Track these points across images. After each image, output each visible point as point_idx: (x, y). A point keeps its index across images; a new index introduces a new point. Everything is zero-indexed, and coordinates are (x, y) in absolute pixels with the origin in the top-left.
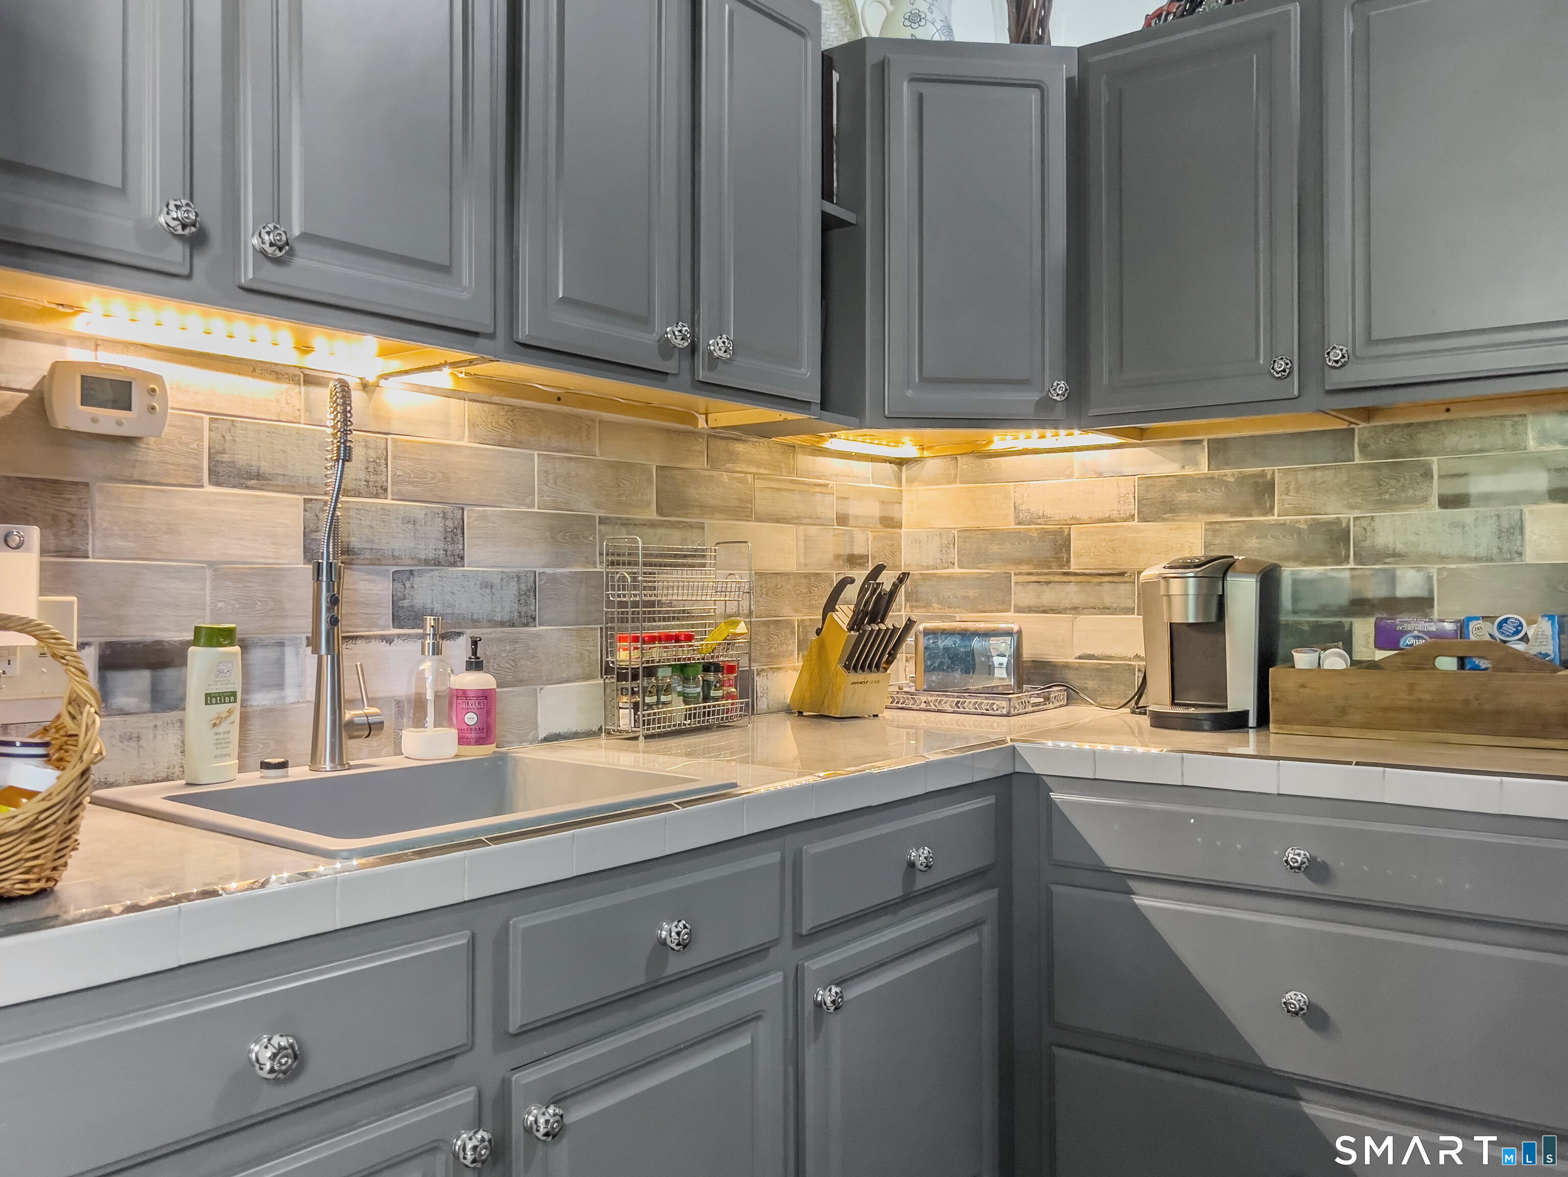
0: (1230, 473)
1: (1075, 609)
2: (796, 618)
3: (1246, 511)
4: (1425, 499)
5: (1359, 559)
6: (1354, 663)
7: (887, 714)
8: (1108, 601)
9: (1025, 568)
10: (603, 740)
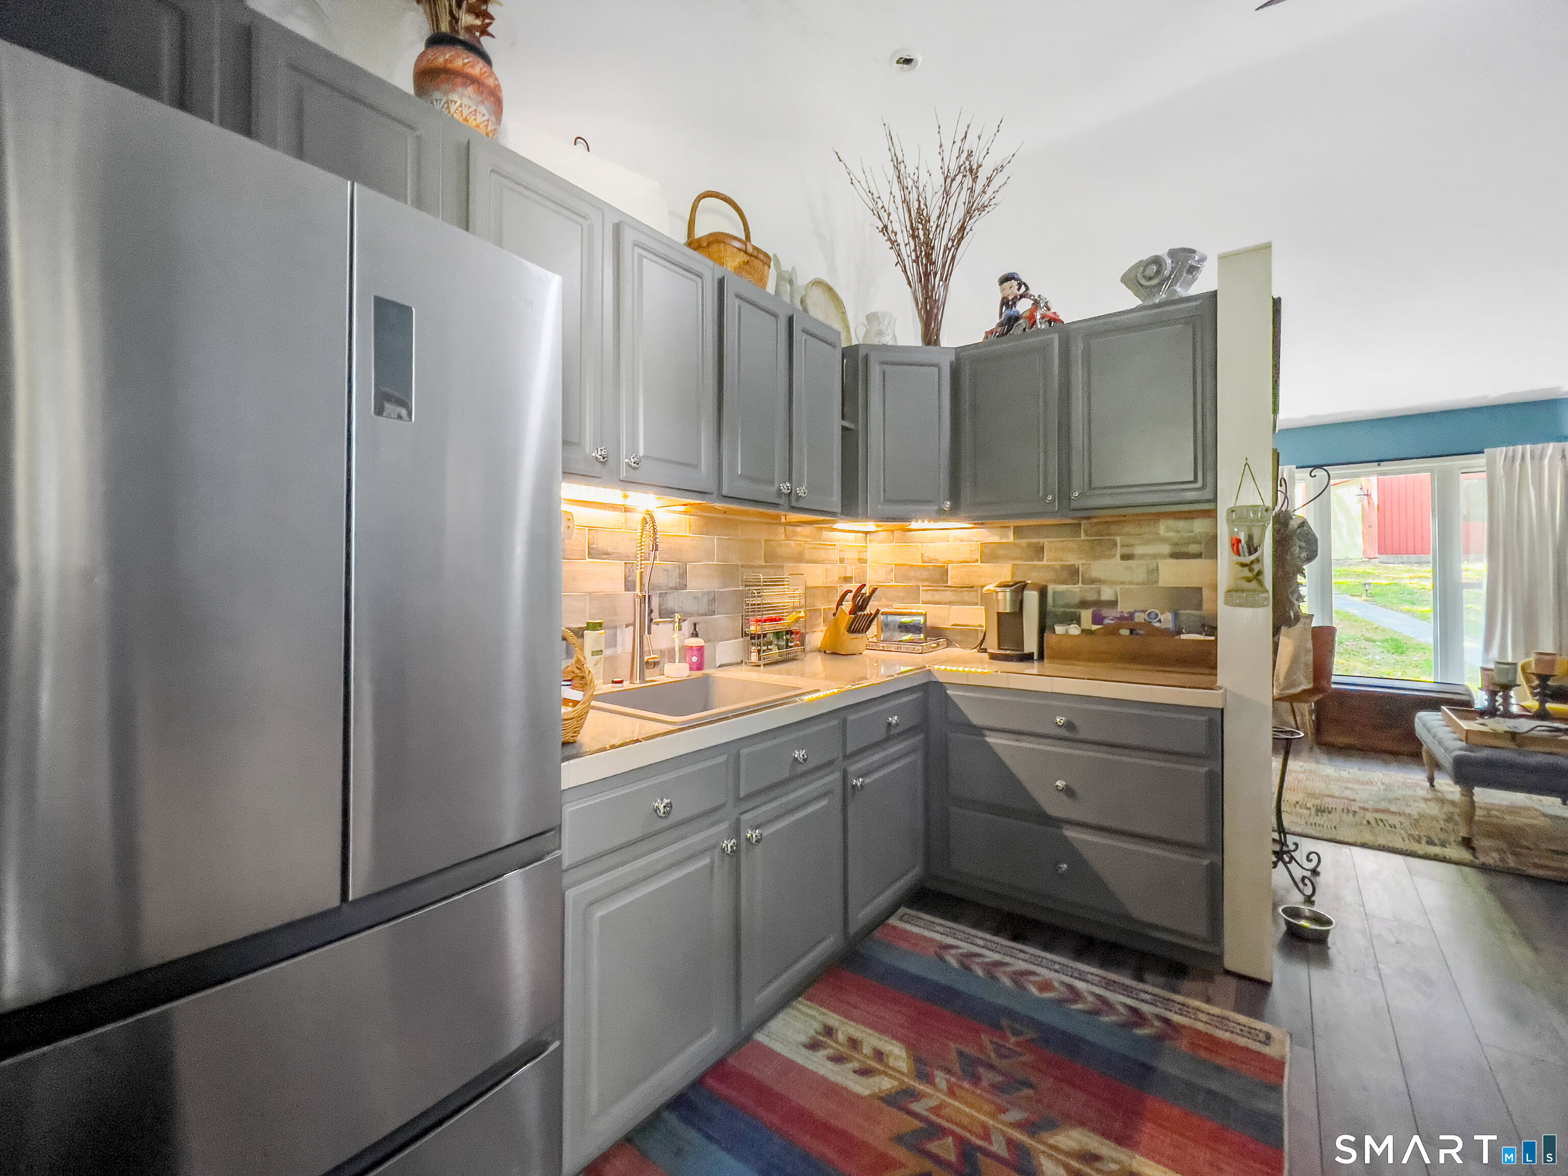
0: (1024, 542)
1: (951, 603)
2: (822, 607)
3: (1031, 559)
4: (1114, 556)
5: (1083, 583)
6: (1083, 631)
7: (866, 652)
8: (966, 599)
9: (926, 583)
10: (744, 667)
